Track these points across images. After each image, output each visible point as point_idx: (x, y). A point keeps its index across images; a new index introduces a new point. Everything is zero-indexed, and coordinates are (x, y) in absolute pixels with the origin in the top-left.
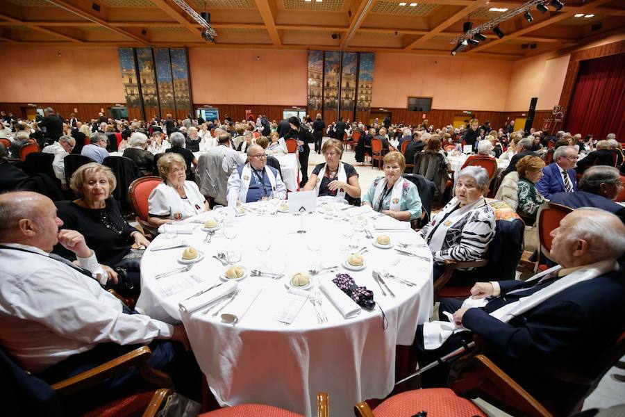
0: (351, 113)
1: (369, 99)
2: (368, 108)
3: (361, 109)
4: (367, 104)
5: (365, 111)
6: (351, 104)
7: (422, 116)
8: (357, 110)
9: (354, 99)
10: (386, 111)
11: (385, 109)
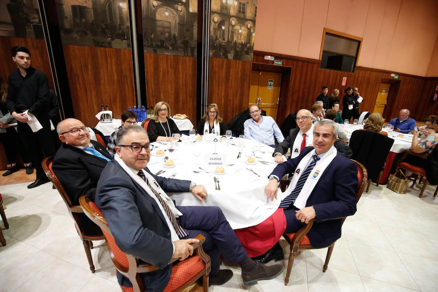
0: (189, 63)
1: (249, 14)
2: (246, 48)
3: (221, 50)
4: (242, 31)
5: (237, 56)
6: (184, 25)
7: (341, 81)
8: (208, 52)
9: (193, 8)
10: (279, 63)
11: (278, 57)
